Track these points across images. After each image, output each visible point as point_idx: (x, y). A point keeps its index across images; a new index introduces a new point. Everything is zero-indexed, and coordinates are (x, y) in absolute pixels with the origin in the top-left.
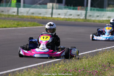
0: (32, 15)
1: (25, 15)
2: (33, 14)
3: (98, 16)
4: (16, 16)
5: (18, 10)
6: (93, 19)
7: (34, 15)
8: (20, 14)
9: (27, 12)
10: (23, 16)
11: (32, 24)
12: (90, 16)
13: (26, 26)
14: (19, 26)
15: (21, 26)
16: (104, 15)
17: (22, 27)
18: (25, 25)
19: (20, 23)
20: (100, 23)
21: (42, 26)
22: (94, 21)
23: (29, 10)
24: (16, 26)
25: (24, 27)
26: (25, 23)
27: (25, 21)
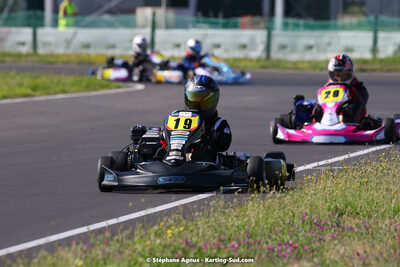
0: (84, 52)
1: (60, 51)
2: (87, 46)
3: (310, 47)
4: (28, 55)
5: (35, 35)
6: (294, 57)
7: (92, 52)
8: (41, 51)
9: (68, 43)
10: (53, 55)
11: (84, 84)
12: (283, 47)
13: (64, 92)
14: (38, 93)
15: (47, 90)
16: (329, 44)
17: (48, 94)
18: (60, 87)
19: (43, 80)
20: (317, 72)
21: (119, 87)
22: (295, 65)
23: (75, 34)
24: (29, 91)
25: (55, 93)
26: (59, 82)
27: (58, 72)
